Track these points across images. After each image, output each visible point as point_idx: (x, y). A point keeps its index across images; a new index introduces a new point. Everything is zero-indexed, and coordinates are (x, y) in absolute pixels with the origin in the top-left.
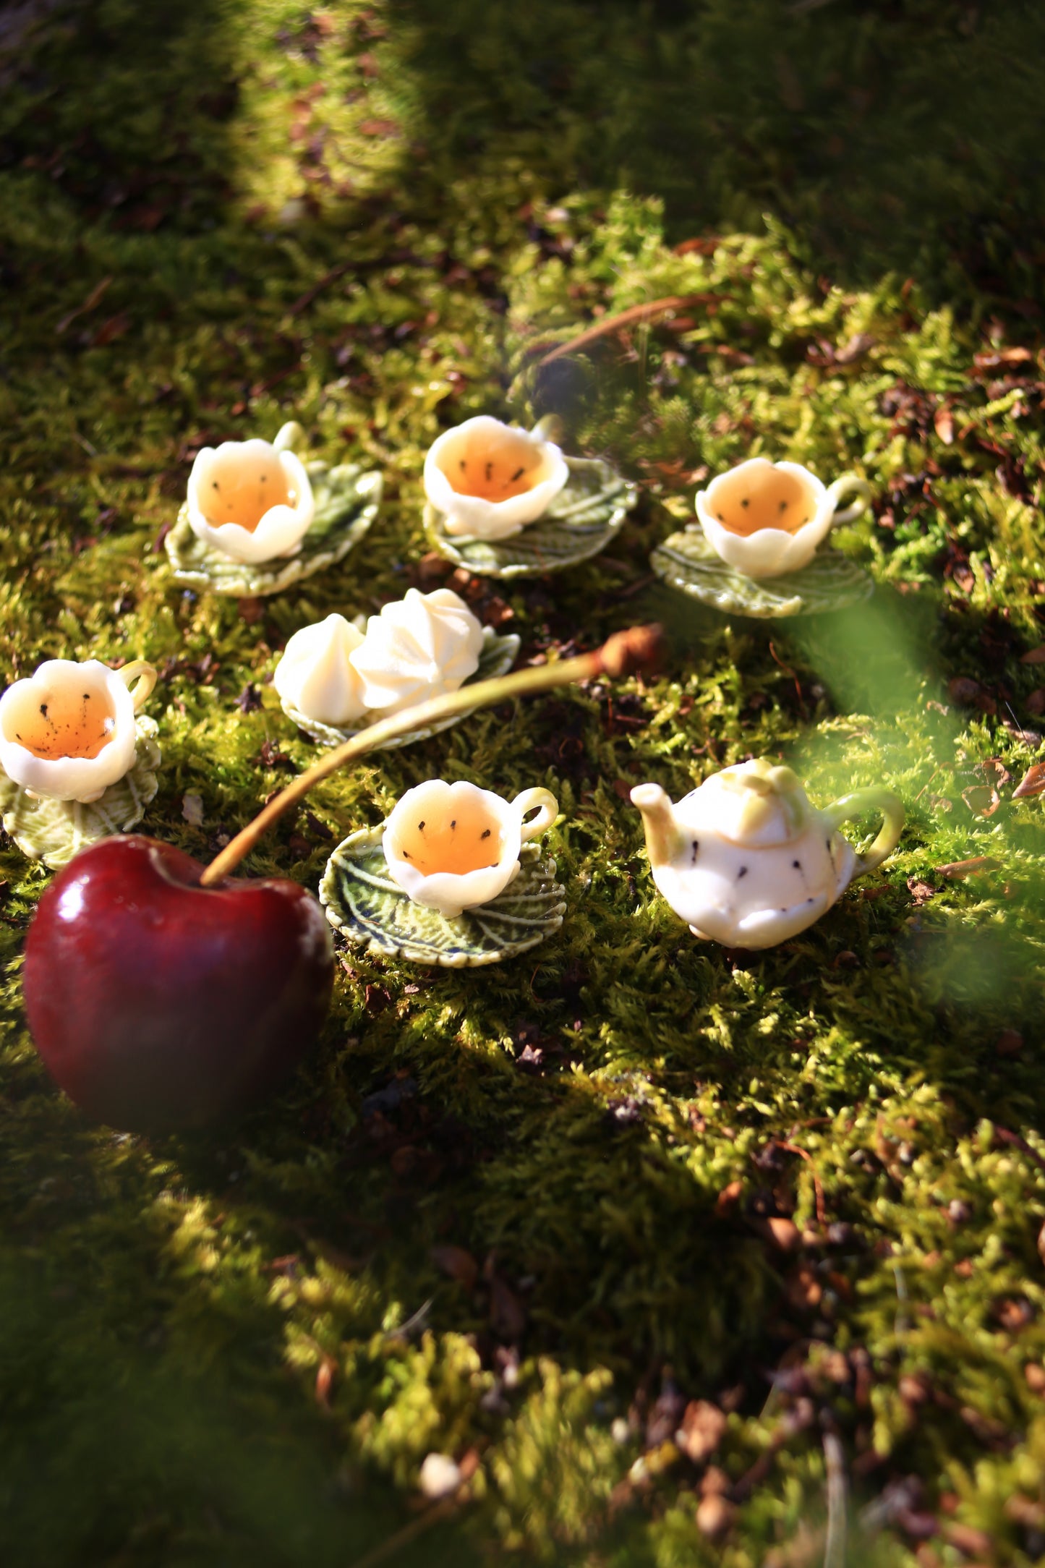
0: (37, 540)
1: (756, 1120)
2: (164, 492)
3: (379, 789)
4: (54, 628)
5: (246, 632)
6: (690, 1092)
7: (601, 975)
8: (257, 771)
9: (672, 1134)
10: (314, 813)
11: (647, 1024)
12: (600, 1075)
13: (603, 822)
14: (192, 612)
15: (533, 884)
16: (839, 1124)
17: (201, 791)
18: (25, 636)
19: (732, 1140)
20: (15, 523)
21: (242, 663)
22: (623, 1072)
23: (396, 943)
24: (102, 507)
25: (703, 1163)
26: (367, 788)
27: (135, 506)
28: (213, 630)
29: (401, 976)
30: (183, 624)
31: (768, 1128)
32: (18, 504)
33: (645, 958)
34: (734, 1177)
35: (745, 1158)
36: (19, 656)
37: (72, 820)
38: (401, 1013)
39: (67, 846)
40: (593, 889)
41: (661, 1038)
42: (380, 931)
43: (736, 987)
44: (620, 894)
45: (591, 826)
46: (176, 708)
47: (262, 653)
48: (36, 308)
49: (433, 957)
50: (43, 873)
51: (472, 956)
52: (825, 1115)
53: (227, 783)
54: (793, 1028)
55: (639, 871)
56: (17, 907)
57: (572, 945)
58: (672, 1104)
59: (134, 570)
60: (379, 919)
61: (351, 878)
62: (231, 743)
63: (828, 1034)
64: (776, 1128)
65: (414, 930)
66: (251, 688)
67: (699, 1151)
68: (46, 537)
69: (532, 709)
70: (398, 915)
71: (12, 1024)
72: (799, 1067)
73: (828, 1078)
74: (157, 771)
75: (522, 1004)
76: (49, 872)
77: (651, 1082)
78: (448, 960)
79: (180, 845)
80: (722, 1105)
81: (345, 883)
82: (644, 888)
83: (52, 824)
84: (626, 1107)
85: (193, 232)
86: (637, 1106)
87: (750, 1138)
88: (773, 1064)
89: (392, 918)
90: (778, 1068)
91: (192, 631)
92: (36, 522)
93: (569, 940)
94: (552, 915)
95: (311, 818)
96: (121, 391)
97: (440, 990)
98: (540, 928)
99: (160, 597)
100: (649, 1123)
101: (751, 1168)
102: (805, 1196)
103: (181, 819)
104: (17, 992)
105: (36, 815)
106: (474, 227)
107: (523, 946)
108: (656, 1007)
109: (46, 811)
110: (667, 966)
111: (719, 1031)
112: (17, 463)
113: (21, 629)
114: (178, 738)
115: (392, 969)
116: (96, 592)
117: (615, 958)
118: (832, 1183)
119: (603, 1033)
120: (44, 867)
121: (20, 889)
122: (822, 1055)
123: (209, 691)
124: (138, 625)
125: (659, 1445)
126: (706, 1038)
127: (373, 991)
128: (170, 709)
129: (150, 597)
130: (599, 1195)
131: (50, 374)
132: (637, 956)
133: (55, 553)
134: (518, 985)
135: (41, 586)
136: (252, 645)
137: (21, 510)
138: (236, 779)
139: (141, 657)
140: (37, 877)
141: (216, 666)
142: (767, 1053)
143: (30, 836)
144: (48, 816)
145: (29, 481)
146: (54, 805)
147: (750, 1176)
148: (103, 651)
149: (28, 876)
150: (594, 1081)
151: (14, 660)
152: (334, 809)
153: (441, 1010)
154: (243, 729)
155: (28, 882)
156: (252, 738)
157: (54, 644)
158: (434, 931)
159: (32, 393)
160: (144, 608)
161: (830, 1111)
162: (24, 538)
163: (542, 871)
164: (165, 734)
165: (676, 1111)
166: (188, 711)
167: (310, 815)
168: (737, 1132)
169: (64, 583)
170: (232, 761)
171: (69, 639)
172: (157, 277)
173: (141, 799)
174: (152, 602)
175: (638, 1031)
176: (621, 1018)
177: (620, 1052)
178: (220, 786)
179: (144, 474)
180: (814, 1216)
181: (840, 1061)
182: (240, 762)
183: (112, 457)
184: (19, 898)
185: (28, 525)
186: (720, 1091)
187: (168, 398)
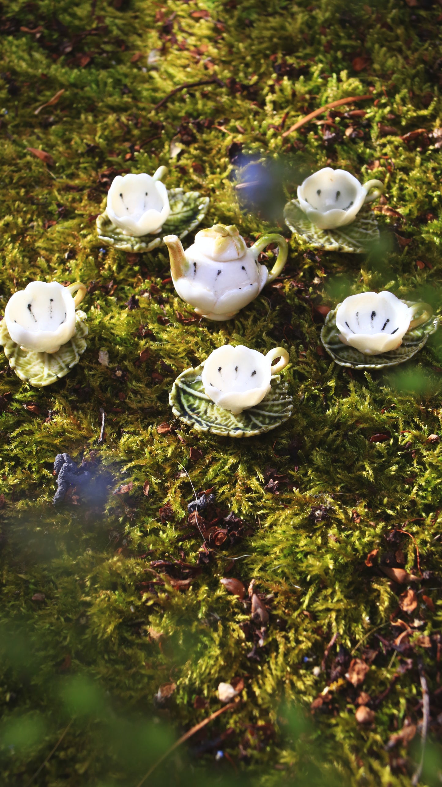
0: (26, 222)
1: (387, 518)
2: (90, 198)
3: (198, 349)
4: (34, 266)
5: (131, 269)
6: (353, 503)
7: (309, 445)
8: (136, 339)
9: (344, 525)
10: (164, 360)
11: (332, 469)
12: (308, 494)
13: (310, 367)
14: (104, 259)
15: (277, 395)
16: (428, 521)
17: (107, 349)
18: (20, 270)
19: (374, 528)
20: (15, 213)
21: (129, 285)
22: (319, 493)
23: (207, 425)
24: (59, 205)
25: (359, 539)
26: (192, 348)
27: (75, 205)
28: (114, 268)
29: (207, 443)
30: (99, 265)
31: (393, 522)
32: (17, 203)
33: (331, 437)
34: (375, 546)
35: (380, 536)
36: (17, 279)
37: (43, 362)
38: (207, 461)
39: (41, 375)
40: (305, 401)
41: (339, 476)
42: (199, 419)
43: (378, 452)
44: (318, 404)
45: (304, 369)
46: (96, 308)
47: (139, 279)
48: (27, 104)
49: (226, 433)
50: (28, 388)
51: (246, 432)
52: (421, 516)
53: (121, 345)
54: (405, 472)
55: (329, 392)
56: (16, 405)
57: (294, 429)
58: (344, 509)
59: (74, 237)
60: (198, 413)
61: (185, 392)
62: (123, 325)
63: (423, 476)
64: (395, 522)
65: (216, 419)
66: (133, 297)
67: (357, 533)
68: (31, 220)
69: (275, 310)
70: (209, 411)
71: (13, 463)
72: (409, 492)
73: (423, 498)
74: (86, 338)
75: (268, 458)
76: (32, 388)
77: (333, 498)
78: (233, 434)
79: (97, 375)
80: (369, 510)
81: (182, 395)
82: (331, 401)
83: (33, 364)
84: (321, 511)
85: (105, 66)
86: (326, 510)
87: (383, 527)
88: (395, 490)
89: (206, 412)
90: (398, 492)
91: (104, 268)
92: (26, 213)
93: (293, 427)
94: (286, 411)
95: (163, 364)
96: (69, 147)
97: (228, 451)
98: (280, 418)
99: (88, 251)
100: (332, 519)
101: (384, 543)
102: (411, 557)
103: (98, 363)
104: (15, 447)
105: (25, 359)
106: (247, 65)
107: (271, 427)
108: (336, 461)
109: (31, 357)
110: (342, 441)
111: (368, 473)
112: (16, 183)
113: (18, 266)
114: (97, 322)
115: (203, 440)
116: (56, 248)
117: (316, 436)
118: (424, 551)
119: (309, 473)
120: (30, 385)
121: (17, 396)
122: (420, 486)
123: (113, 299)
124: (77, 265)
125: (336, 679)
126: (361, 476)
127: (193, 451)
128: (92, 307)
129: (83, 251)
130: (306, 555)
131: (34, 137)
132: (327, 435)
133: (35, 228)
134: (267, 448)
135: (28, 245)
136: (134, 276)
137: (18, 206)
138: (126, 343)
139: (78, 281)
140: (25, 390)
141: (115, 286)
142: (392, 485)
143: (22, 370)
144: (31, 360)
145: (22, 192)
146: (34, 354)
147: (383, 546)
148: (59, 278)
149: (21, 390)
150: (304, 496)
151: (15, 281)
152: (174, 359)
153: (228, 460)
154: (129, 318)
155: (21, 393)
156: (133, 322)
157: (35, 274)
158: (226, 419)
159: (24, 147)
160: (79, 257)
161: (424, 514)
162: (20, 220)
163: (281, 389)
164: (89, 320)
165: (346, 513)
166: (102, 308)
167: (162, 362)
168: (377, 524)
169: (40, 244)
170: (123, 334)
171: (42, 272)
172: (87, 89)
173: (78, 352)
174: (83, 254)
175: (327, 472)
176: (319, 466)
177: (318, 483)
178: (117, 347)
179: (80, 189)
180: (415, 567)
181: (429, 489)
182: (127, 334)
183: (64, 180)
184: (17, 401)
185: (22, 214)
186: (368, 503)
187: (92, 151)
